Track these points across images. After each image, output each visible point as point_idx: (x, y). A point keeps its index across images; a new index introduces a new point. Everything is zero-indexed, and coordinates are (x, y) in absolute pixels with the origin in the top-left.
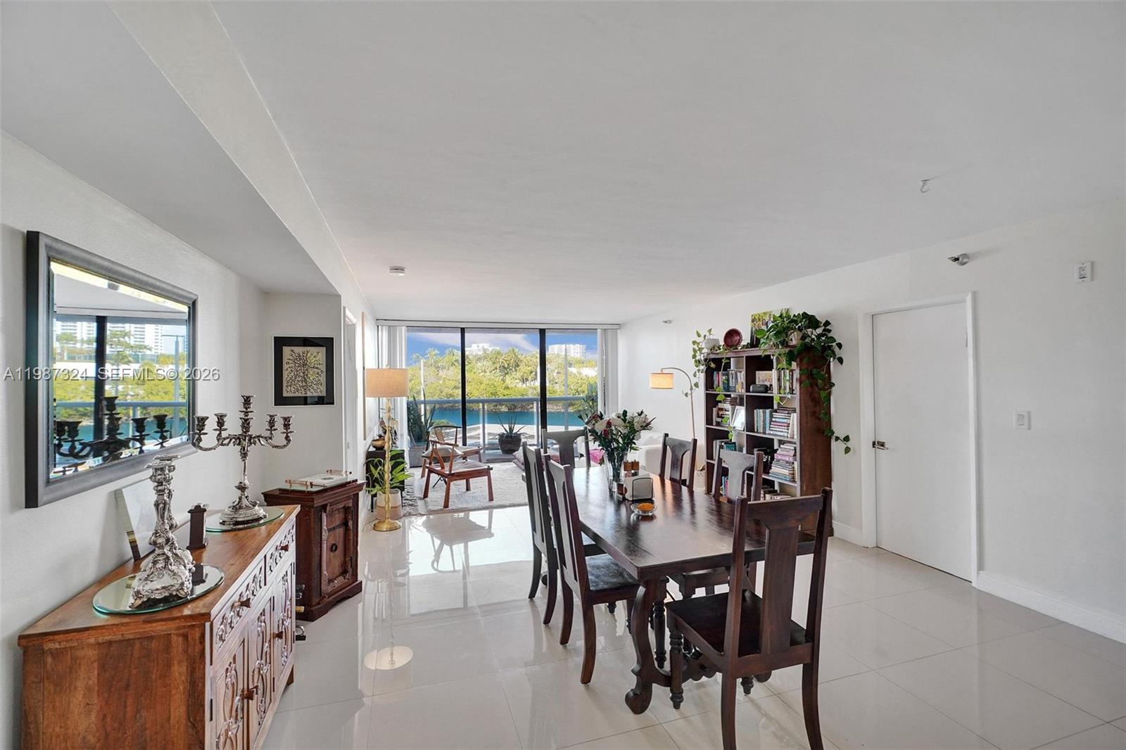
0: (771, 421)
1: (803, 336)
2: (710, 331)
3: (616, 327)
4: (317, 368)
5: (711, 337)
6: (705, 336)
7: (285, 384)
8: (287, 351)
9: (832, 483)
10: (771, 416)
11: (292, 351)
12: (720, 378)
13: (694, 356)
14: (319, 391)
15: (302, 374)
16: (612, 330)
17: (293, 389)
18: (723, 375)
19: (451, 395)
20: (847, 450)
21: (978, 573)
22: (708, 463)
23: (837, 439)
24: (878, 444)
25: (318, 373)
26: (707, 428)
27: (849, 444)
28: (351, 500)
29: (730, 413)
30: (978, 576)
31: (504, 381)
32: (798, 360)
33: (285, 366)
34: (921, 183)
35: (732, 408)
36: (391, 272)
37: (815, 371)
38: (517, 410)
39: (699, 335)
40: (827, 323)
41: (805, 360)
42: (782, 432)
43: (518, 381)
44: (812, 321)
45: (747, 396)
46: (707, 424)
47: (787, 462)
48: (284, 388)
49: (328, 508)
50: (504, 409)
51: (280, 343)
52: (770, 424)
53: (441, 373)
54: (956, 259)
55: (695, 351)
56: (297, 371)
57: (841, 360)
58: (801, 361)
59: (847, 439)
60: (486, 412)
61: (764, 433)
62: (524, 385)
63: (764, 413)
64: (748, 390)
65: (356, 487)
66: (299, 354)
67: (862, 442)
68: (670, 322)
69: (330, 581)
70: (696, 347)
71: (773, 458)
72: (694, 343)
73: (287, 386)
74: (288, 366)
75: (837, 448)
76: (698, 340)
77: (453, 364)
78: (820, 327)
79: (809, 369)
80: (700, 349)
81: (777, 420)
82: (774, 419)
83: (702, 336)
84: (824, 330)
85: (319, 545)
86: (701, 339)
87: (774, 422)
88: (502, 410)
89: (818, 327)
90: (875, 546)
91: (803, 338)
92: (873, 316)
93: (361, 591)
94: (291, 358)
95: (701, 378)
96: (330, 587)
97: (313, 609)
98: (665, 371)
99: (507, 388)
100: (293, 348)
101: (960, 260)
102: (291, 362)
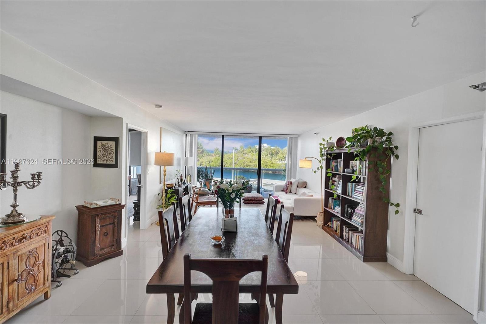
0: (355, 190)
1: (373, 142)
2: (331, 138)
3: (297, 136)
4: (111, 151)
5: (331, 141)
6: (327, 141)
7: (98, 158)
8: (99, 143)
9: (388, 230)
10: (355, 187)
11: (101, 143)
12: (333, 164)
13: (321, 152)
14: (112, 161)
15: (105, 154)
16: (294, 138)
17: (101, 160)
18: (335, 162)
19: (248, 165)
20: (397, 212)
21: (478, 312)
22: (325, 209)
23: (392, 204)
24: (418, 211)
25: (112, 153)
26: (325, 190)
27: (399, 209)
28: (117, 213)
29: (337, 183)
30: (478, 314)
31: (271, 160)
32: (368, 155)
33: (98, 150)
34: (412, 19)
35: (338, 180)
36: (156, 107)
37: (379, 163)
38: (276, 173)
39: (324, 140)
40: (391, 134)
41: (372, 156)
42: (360, 197)
43: (278, 160)
44: (380, 133)
45: (343, 174)
46: (325, 188)
47: (361, 215)
48: (98, 159)
49: (100, 216)
50: (271, 172)
51: (96, 139)
52: (354, 192)
53: (245, 156)
54: (476, 87)
55: (321, 148)
56: (103, 152)
57: (397, 157)
58: (370, 156)
59: (398, 205)
60: (263, 174)
61: (351, 197)
62: (280, 163)
63: (352, 185)
64: (344, 172)
65: (120, 207)
66: (104, 145)
67: (407, 208)
68: (318, 133)
69: (102, 249)
70: (322, 147)
71: (354, 211)
72: (321, 144)
73: (99, 159)
74: (99, 150)
75: (392, 209)
76: (324, 143)
77: (250, 152)
78: (385, 136)
79: (376, 161)
80: (325, 148)
81: (358, 189)
82: (356, 189)
83: (326, 141)
84: (387, 138)
85: (95, 232)
86: (325, 142)
87: (357, 191)
88: (270, 173)
89: (384, 136)
90: (412, 274)
91: (374, 142)
92: (420, 128)
93: (122, 255)
94: (101, 146)
95: (324, 163)
96: (100, 252)
97: (89, 261)
98: (307, 159)
99: (272, 163)
100: (102, 142)
101: (480, 87)
102: (101, 148)
